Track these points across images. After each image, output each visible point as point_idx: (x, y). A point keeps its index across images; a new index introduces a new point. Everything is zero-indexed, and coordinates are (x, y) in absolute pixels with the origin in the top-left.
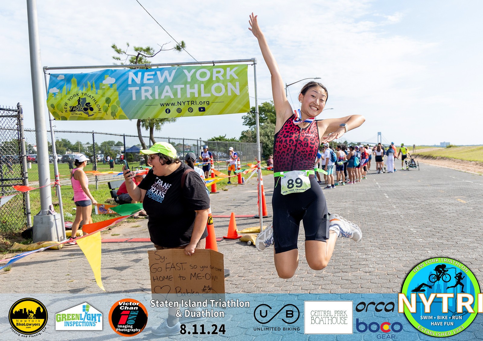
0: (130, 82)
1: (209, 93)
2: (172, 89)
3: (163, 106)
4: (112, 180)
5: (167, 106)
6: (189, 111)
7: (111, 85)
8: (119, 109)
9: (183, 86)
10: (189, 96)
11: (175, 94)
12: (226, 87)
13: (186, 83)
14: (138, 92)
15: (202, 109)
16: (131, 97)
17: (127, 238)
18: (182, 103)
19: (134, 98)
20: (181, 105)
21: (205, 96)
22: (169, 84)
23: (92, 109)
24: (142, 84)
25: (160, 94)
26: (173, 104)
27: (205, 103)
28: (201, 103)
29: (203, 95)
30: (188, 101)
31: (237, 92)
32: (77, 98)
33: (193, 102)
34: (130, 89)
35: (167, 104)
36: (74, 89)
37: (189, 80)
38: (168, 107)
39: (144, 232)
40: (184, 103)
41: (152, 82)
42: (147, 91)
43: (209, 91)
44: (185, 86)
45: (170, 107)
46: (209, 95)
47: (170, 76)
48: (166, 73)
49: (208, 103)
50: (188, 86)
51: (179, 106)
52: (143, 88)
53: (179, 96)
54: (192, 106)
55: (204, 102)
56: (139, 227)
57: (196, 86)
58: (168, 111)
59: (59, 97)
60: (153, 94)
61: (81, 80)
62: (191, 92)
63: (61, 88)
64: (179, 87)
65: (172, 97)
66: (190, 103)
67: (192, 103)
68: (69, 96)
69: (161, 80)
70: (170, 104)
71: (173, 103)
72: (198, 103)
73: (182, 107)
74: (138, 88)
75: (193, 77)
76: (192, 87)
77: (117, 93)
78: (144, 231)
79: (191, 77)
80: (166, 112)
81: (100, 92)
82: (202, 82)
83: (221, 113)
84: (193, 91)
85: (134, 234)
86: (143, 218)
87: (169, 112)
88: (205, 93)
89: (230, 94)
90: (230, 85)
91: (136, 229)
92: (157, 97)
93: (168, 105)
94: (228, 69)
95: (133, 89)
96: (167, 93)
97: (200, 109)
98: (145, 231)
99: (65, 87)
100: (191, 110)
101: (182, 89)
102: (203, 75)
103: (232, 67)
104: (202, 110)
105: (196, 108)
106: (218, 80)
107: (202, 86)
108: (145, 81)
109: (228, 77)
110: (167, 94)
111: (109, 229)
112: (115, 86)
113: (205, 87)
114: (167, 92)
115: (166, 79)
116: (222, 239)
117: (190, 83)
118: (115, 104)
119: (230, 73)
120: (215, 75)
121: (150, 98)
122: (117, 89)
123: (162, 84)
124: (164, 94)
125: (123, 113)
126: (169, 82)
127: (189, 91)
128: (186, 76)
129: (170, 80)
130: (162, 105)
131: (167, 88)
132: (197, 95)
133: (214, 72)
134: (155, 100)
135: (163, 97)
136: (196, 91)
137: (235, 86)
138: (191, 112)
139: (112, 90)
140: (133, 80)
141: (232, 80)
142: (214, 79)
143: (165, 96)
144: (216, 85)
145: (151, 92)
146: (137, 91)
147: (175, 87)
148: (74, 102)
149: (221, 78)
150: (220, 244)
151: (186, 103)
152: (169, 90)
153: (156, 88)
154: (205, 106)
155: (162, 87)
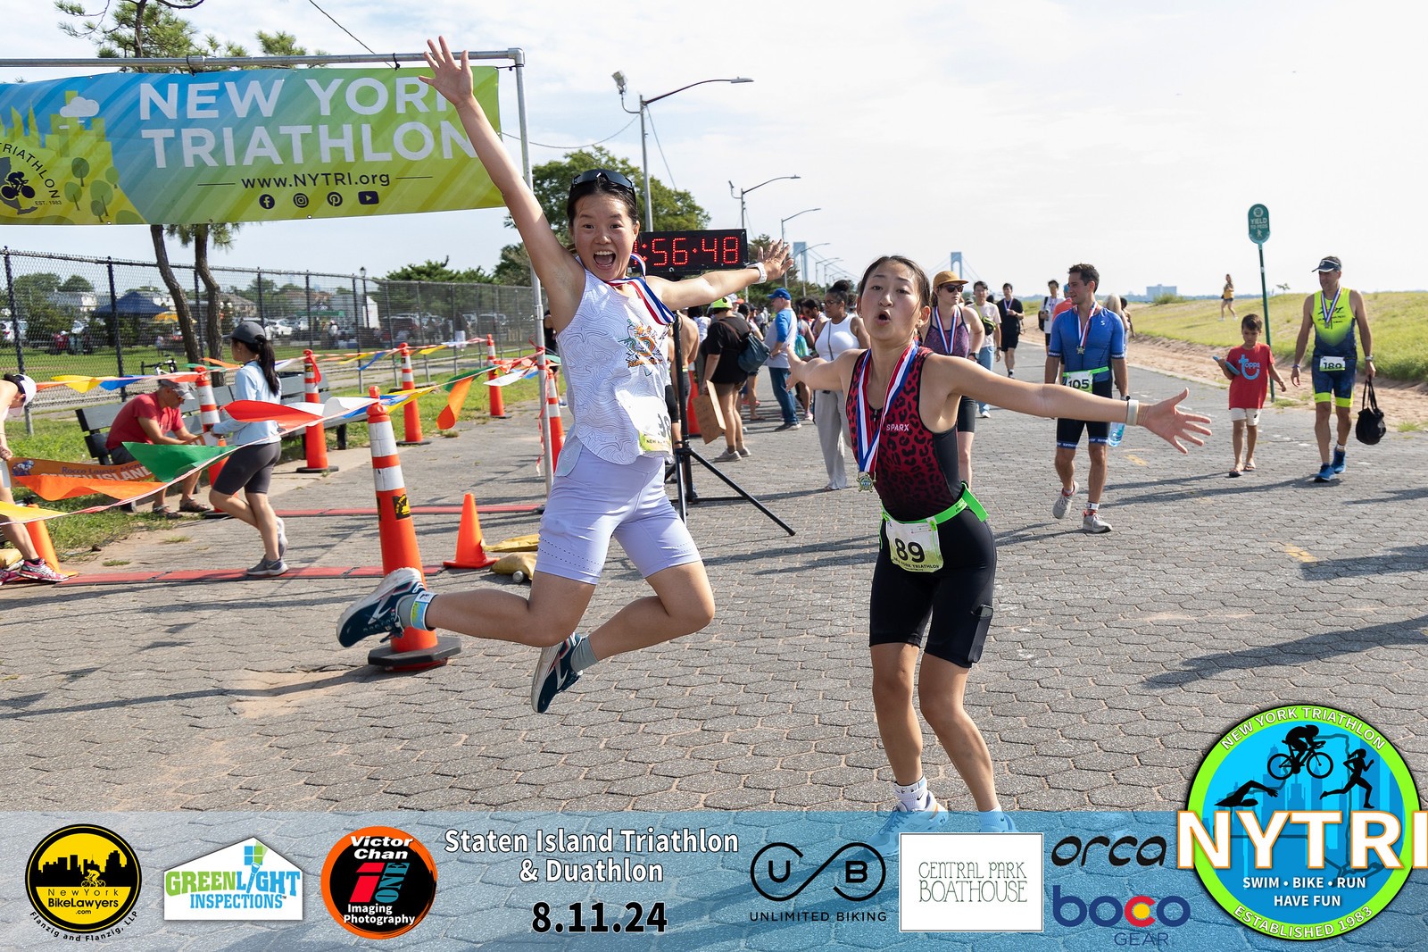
0: (145, 114)
1: (385, 150)
2: (274, 135)
3: (252, 186)
4: (90, 404)
5: (262, 186)
6: (331, 203)
7: (88, 123)
8: (117, 193)
9: (308, 129)
10: (326, 158)
11: (286, 151)
12: (437, 133)
13: (316, 120)
14: (172, 145)
15: (368, 198)
16: (152, 159)
17: (154, 570)
18: (308, 179)
19: (161, 162)
20: (304, 184)
21: (375, 158)
22: (266, 122)
23: (29, 193)
24: (184, 122)
25: (240, 151)
26: (281, 183)
27: (377, 179)
28: (364, 180)
29: (369, 155)
30: (326, 175)
33: (339, 178)
34: (146, 133)
35: (264, 180)
37: (326, 111)
38: (266, 190)
39: (203, 556)
40: (314, 180)
41: (214, 114)
42: (198, 141)
43: (388, 146)
44: (315, 129)
45: (272, 190)
46: (387, 157)
47: (267, 98)
48: (255, 88)
49: (384, 178)
50: (324, 129)
51: (301, 189)
52: (187, 134)
53: (298, 158)
54: (340, 189)
55: (374, 177)
56: (187, 543)
57: (348, 129)
58: (267, 201)
60: (218, 151)
62: (334, 146)
64: (296, 132)
65: (278, 160)
66: (331, 178)
67: (337, 180)
69: (241, 109)
70: (272, 181)
71: (280, 180)
72: (355, 178)
73: (308, 190)
74: (170, 133)
75: (338, 101)
76: (335, 132)
77: (107, 146)
78: (203, 552)
79: (332, 100)
80: (263, 205)
81: (53, 140)
82: (366, 119)
83: (426, 207)
84: (338, 143)
85: (172, 560)
86: (196, 519)
87: (272, 204)
88: (375, 151)
89: (448, 154)
90: (448, 129)
91: (178, 549)
92: (231, 160)
93: (265, 183)
95: (158, 136)
96: (262, 147)
97: (362, 197)
98: (206, 551)
100: (335, 200)
101: (304, 137)
102: (367, 96)
104: (369, 200)
105: (350, 193)
106: (412, 114)
107: (366, 130)
108: (192, 112)
110: (262, 152)
111: (95, 549)
112: (101, 125)
113: (375, 134)
114: (261, 145)
115: (255, 108)
116: (440, 569)
117: (326, 120)
118: (102, 178)
120: (402, 98)
121: (211, 162)
122: (108, 134)
123: (244, 120)
124: (252, 152)
125: (129, 206)
126: (265, 115)
127: (326, 143)
128: (314, 98)
129: (267, 109)
130: (248, 184)
131: (260, 132)
132: (350, 157)
133: (401, 90)
134: (224, 168)
135: (248, 161)
136: (347, 143)
138: (336, 205)
139: (90, 138)
140: (154, 108)
142: (401, 109)
143: (257, 159)
144: (407, 127)
145: (211, 143)
146: (168, 142)
147: (284, 130)
149: (422, 108)
150: (433, 582)
151: (321, 179)
152: (267, 141)
153: (228, 132)
154: (377, 187)
155: (243, 129)
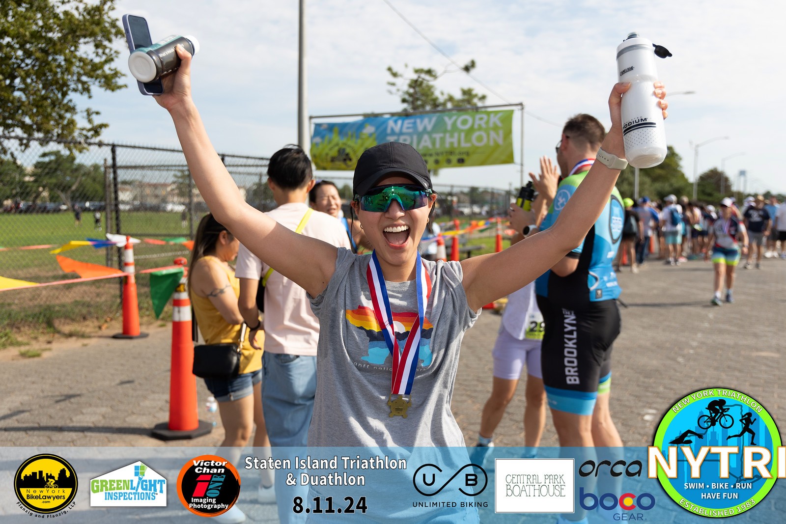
0: (389, 131)
1: (469, 142)
2: (431, 137)
7: (371, 135)
9: (441, 135)
10: (447, 146)
11: (434, 143)
12: (488, 135)
13: (445, 131)
18: (440, 153)
20: (439, 156)
21: (465, 145)
22: (428, 133)
23: (350, 160)
25: (419, 144)
26: (431, 155)
28: (460, 154)
29: (463, 145)
30: (447, 152)
31: (500, 141)
32: (336, 149)
33: (451, 153)
34: (388, 138)
36: (336, 138)
37: (449, 127)
40: (442, 154)
41: (411, 131)
44: (445, 135)
46: (468, 145)
49: (467, 153)
50: (448, 135)
51: (437, 157)
53: (438, 145)
54: (451, 157)
55: (463, 153)
57: (456, 135)
59: (320, 147)
61: (342, 129)
63: (323, 137)
64: (438, 136)
65: (430, 146)
66: (448, 154)
68: (330, 146)
69: (421, 128)
70: (428, 154)
72: (457, 153)
73: (440, 158)
75: (454, 124)
76: (452, 136)
79: (451, 125)
81: (359, 141)
82: (462, 131)
83: (482, 164)
84: (452, 140)
88: (465, 143)
89: (492, 143)
90: (493, 134)
94: (492, 115)
97: (459, 160)
99: (327, 138)
100: (449, 162)
101: (441, 138)
102: (465, 122)
103: (496, 113)
104: (461, 162)
105: (454, 159)
106: (480, 128)
107: (463, 135)
108: (404, 130)
109: (491, 125)
110: (426, 144)
112: (374, 136)
113: (466, 136)
114: (426, 141)
115: (425, 128)
117: (449, 132)
119: (494, 119)
123: (421, 132)
124: (423, 144)
126: (428, 130)
127: (448, 140)
129: (429, 128)
131: (426, 137)
132: (456, 145)
133: (477, 119)
135: (421, 147)
136: (455, 140)
137: (498, 134)
138: (448, 164)
140: (392, 129)
141: (496, 128)
142: (476, 127)
143: (424, 146)
144: (478, 133)
147: (434, 136)
148: (334, 152)
149: (484, 126)
151: (445, 154)
152: (428, 140)
153: (415, 137)
154: (464, 157)
155: (420, 136)
